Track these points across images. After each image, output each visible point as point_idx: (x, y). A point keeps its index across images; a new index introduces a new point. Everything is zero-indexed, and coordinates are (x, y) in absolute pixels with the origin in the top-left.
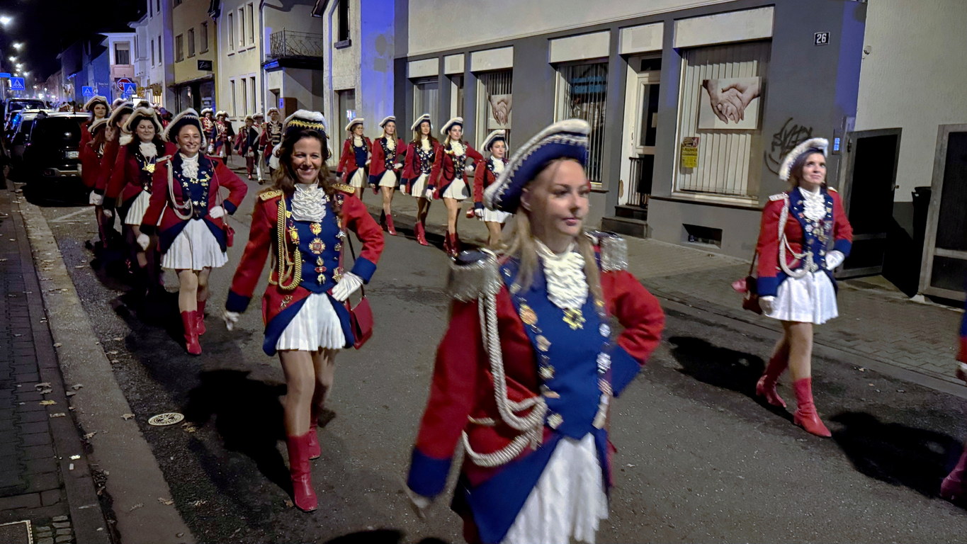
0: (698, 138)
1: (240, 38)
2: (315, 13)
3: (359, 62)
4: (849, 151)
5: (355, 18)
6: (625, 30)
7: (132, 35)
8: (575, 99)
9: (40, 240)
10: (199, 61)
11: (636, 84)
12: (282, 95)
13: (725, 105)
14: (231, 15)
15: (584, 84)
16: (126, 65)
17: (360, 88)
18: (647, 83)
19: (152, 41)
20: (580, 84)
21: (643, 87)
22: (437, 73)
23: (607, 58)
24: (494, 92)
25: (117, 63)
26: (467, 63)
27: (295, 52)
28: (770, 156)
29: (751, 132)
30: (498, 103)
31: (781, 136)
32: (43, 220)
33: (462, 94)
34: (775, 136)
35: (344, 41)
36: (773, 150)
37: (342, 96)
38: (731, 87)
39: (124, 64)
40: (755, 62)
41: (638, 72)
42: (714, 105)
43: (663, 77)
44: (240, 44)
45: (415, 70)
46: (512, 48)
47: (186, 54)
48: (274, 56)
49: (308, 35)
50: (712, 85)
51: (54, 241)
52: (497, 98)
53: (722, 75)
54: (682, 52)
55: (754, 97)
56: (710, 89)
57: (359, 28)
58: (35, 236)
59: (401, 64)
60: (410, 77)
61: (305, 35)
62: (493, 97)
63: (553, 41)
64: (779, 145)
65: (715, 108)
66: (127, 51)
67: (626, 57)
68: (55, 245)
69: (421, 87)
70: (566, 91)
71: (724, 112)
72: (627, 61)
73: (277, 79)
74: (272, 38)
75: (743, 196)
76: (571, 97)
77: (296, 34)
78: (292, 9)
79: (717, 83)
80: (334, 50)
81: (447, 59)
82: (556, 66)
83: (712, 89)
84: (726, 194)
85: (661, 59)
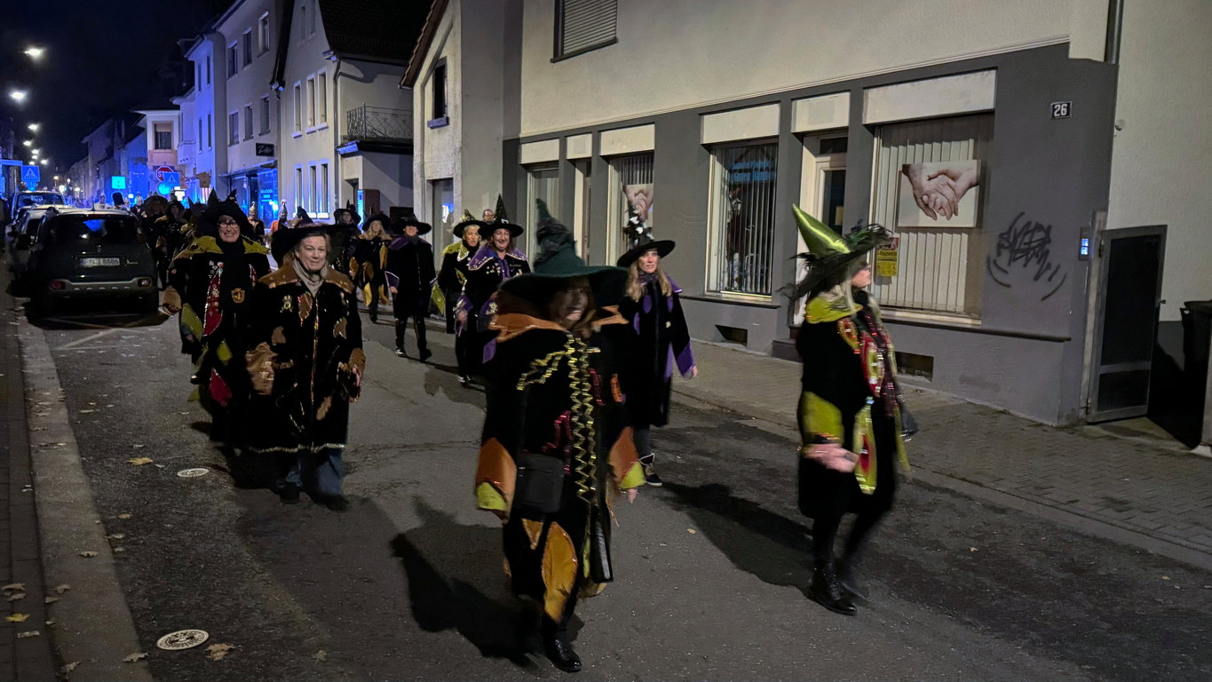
0: (897, 239)
1: (309, 115)
2: (404, 85)
3: (458, 145)
4: (1100, 256)
5: (454, 90)
6: (799, 102)
7: (175, 113)
8: (735, 189)
9: (38, 375)
10: (258, 145)
11: (813, 171)
12: (361, 186)
13: (933, 196)
14: (298, 88)
15: (746, 171)
16: (167, 151)
17: (459, 178)
18: (829, 169)
19: (200, 121)
20: (740, 171)
21: (823, 175)
22: (556, 157)
23: (776, 137)
24: (631, 181)
25: (156, 147)
26: (596, 145)
27: (377, 133)
28: (995, 262)
29: (967, 230)
30: (636, 195)
31: (1009, 236)
32: (45, 347)
33: (589, 184)
34: (1001, 236)
35: (440, 119)
36: (999, 254)
37: (437, 187)
38: (940, 174)
39: (165, 148)
40: (971, 141)
41: (816, 155)
42: (918, 197)
43: (850, 161)
44: (309, 123)
45: (529, 154)
46: (653, 126)
47: (241, 136)
48: (351, 138)
49: (394, 112)
50: (914, 171)
51: (56, 376)
52: (634, 189)
53: (927, 156)
54: (874, 129)
55: (971, 186)
56: (911, 175)
57: (459, 102)
58: (32, 369)
59: (512, 147)
60: (523, 162)
61: (391, 112)
62: (628, 187)
63: (706, 117)
64: (1006, 248)
65: (919, 200)
66: (169, 134)
67: (801, 136)
68: (56, 381)
69: (537, 175)
70: (723, 180)
71: (931, 205)
72: (802, 142)
73: (355, 167)
74: (350, 116)
75: (960, 313)
76: (730, 186)
77: (378, 110)
78: (375, 80)
79: (921, 169)
80: (428, 130)
81: (570, 140)
82: (710, 148)
83: (915, 176)
84: (937, 311)
85: (847, 138)
